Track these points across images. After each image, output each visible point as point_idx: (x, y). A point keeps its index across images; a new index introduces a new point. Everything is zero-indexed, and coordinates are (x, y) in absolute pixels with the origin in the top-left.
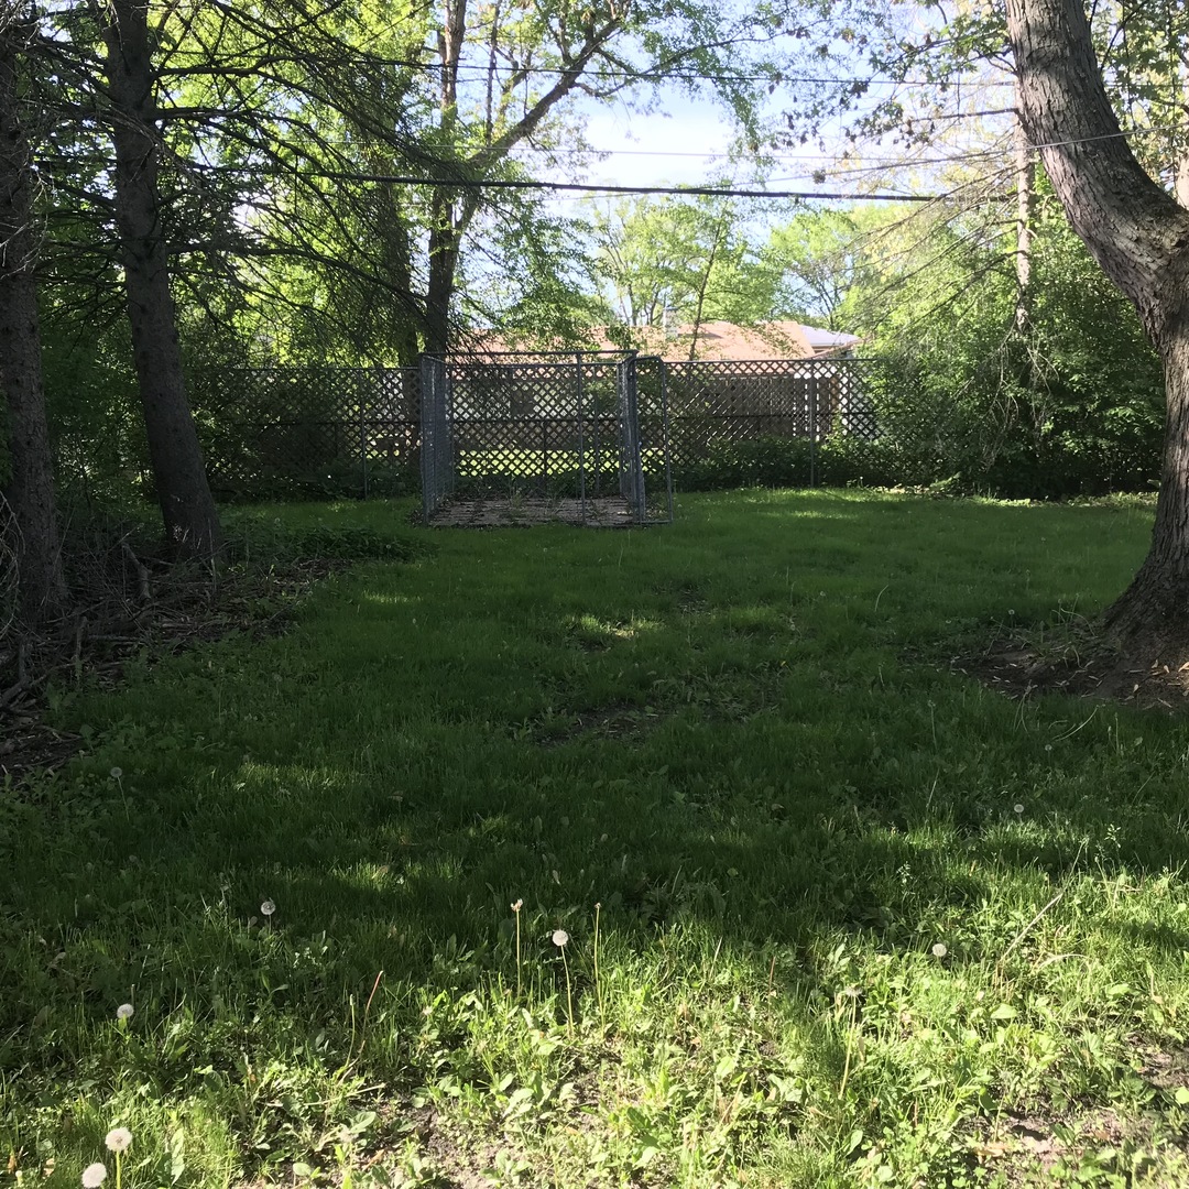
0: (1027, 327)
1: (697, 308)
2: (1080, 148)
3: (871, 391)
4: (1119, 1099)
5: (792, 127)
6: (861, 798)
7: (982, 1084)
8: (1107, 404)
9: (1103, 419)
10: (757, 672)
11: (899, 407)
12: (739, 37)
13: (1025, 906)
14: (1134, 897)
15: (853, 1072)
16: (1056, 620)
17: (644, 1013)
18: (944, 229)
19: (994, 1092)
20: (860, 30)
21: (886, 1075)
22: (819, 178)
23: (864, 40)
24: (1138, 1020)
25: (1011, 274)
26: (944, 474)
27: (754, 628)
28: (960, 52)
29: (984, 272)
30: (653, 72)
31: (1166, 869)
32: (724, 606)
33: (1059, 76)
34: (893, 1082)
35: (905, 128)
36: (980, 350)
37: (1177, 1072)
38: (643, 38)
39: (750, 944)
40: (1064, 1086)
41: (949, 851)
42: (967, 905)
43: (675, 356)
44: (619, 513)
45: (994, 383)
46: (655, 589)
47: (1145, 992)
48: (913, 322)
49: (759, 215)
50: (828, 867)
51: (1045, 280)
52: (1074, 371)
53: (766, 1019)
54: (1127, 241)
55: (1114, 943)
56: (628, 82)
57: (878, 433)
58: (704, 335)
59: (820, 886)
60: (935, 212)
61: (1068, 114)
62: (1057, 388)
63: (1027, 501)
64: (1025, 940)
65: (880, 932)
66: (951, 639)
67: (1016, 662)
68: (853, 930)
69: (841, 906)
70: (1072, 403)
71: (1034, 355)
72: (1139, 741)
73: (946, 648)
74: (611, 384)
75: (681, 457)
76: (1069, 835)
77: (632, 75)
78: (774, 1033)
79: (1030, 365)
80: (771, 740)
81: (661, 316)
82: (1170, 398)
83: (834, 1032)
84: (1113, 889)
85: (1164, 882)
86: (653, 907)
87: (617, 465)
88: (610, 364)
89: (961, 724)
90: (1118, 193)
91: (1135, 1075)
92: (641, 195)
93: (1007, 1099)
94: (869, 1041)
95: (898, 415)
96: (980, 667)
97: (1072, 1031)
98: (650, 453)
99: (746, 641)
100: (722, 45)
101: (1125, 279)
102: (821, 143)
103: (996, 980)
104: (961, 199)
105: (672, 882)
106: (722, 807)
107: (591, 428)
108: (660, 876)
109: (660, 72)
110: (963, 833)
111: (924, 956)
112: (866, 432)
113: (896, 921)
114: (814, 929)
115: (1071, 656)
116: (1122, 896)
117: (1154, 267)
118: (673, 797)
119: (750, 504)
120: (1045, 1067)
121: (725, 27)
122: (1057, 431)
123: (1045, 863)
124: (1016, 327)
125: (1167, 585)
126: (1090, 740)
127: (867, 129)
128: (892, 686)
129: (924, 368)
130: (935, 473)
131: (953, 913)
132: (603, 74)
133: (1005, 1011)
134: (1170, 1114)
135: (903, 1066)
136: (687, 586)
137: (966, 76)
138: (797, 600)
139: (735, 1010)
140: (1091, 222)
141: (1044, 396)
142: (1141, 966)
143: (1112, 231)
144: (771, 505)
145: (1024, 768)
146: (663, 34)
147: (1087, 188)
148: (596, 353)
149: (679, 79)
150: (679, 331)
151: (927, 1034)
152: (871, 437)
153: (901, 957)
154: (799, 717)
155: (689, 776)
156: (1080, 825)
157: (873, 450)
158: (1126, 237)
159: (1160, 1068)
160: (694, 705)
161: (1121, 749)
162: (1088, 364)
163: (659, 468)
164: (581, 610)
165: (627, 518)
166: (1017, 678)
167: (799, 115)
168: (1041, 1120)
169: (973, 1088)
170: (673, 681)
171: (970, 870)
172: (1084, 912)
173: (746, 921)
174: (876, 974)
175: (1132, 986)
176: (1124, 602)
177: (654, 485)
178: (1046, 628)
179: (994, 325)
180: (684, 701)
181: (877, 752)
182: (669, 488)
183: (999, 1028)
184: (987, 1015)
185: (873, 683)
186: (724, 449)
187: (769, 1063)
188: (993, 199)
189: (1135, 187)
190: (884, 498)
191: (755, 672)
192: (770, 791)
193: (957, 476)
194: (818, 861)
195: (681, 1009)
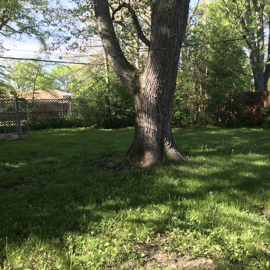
0: (108, 92)
1: (34, 86)
2: (115, 55)
3: (76, 106)
4: (131, 258)
5: (54, 46)
6: (75, 200)
7: (102, 262)
8: (125, 108)
9: (125, 112)
10: (51, 173)
11: (83, 109)
12: (41, 25)
13: (111, 219)
14: (133, 213)
15: (73, 266)
16: (117, 155)
17: (21, 262)
18: (90, 71)
19: (105, 263)
20: (68, 26)
21: (81, 265)
22: (61, 58)
23: (69, 28)
24: (134, 240)
25: (104, 81)
26: (93, 124)
27: (50, 162)
28: (90, 33)
29: (98, 80)
30: (20, 31)
31: (139, 206)
32: (42, 158)
33: (110, 40)
34: (82, 266)
35: (79, 48)
36: (99, 97)
37: (142, 250)
38: (17, 23)
39: (48, 239)
40: (119, 258)
41: (95, 210)
42: (99, 221)
43: (29, 98)
44: (16, 136)
45: (102, 104)
46: (25, 155)
47: (135, 234)
48: (84, 91)
49: (48, 66)
50: (67, 217)
51: (111, 82)
52: (119, 102)
53: (52, 257)
54: (125, 75)
55: (129, 224)
56: (13, 33)
57: (78, 115)
58: (36, 93)
59: (65, 222)
60: (87, 67)
61: (112, 48)
62: (115, 105)
63: (111, 129)
64: (111, 227)
65: (79, 231)
66: (95, 161)
67: (109, 165)
68: (73, 232)
69: (70, 226)
70: (119, 109)
71: (110, 98)
72: (133, 179)
73: (94, 163)
74: (12, 105)
75: (31, 122)
76: (120, 202)
77: (14, 31)
78: (54, 260)
79: (109, 101)
80: (54, 189)
81: (25, 88)
82: (135, 107)
83: (69, 257)
84: (129, 212)
85: (139, 209)
86: (24, 235)
87: (15, 124)
88: (12, 100)
89: (97, 180)
90: (123, 65)
91: (134, 252)
92: (19, 60)
93: (108, 264)
94: (77, 257)
95: (83, 111)
96: (101, 166)
97: (121, 245)
98: (23, 121)
99: (48, 166)
100: (37, 26)
101: (125, 83)
102: (61, 50)
103: (105, 237)
104: (93, 64)
105: (28, 227)
106: (41, 207)
107: (7, 116)
108: (25, 226)
109: (21, 31)
110: (98, 204)
111: (89, 234)
112: (76, 115)
113: (83, 227)
114: (64, 233)
115: (120, 162)
116: (131, 214)
117: (131, 81)
118: (29, 206)
119: (49, 133)
120: (116, 255)
121: (37, 22)
122: (116, 114)
123: (115, 209)
124: (106, 92)
125: (137, 146)
126: (124, 180)
127: (71, 48)
128: (82, 173)
129: (87, 101)
130: (92, 124)
131: (96, 223)
132: (7, 31)
133: (107, 244)
134: (141, 259)
135: (85, 262)
136: (33, 153)
137: (92, 38)
138: (60, 155)
139: (44, 257)
140: (118, 71)
141: (113, 107)
142: (135, 228)
143: (122, 73)
144: (54, 133)
145: (111, 188)
146: (22, 22)
147: (117, 64)
148: (8, 97)
149: (27, 33)
150: (30, 92)
151: (90, 253)
152: (77, 116)
153: (84, 236)
154: (61, 183)
155: (33, 201)
156: (122, 199)
157: (77, 119)
158: (125, 74)
159: (139, 250)
160: (35, 183)
161: (130, 181)
162: (121, 100)
163: (26, 125)
164: (5, 162)
165: (18, 138)
166: (109, 168)
167: (55, 44)
168: (115, 267)
169: (100, 263)
170: (29, 177)
171: (99, 213)
172: (123, 218)
173: (47, 234)
174: (78, 241)
175: (133, 233)
176: (130, 150)
177: (24, 129)
178: (115, 157)
179: (102, 92)
180: (32, 182)
181: (78, 189)
182: (28, 130)
183: (106, 248)
184: (103, 245)
185: (78, 172)
186: (42, 120)
187: (53, 268)
188: (99, 65)
189: (126, 64)
190: (81, 130)
191: (50, 173)
192: (53, 201)
193: (96, 125)
194: (65, 216)
195: (30, 259)
